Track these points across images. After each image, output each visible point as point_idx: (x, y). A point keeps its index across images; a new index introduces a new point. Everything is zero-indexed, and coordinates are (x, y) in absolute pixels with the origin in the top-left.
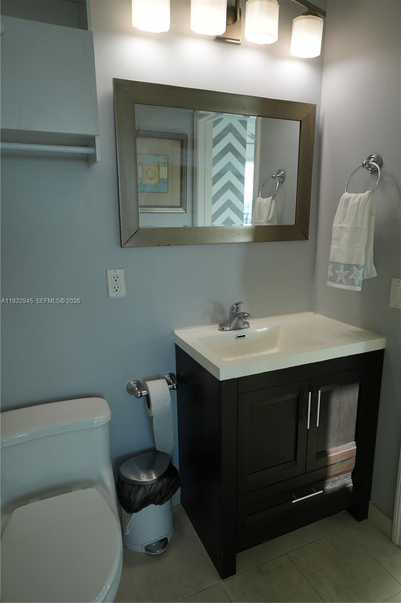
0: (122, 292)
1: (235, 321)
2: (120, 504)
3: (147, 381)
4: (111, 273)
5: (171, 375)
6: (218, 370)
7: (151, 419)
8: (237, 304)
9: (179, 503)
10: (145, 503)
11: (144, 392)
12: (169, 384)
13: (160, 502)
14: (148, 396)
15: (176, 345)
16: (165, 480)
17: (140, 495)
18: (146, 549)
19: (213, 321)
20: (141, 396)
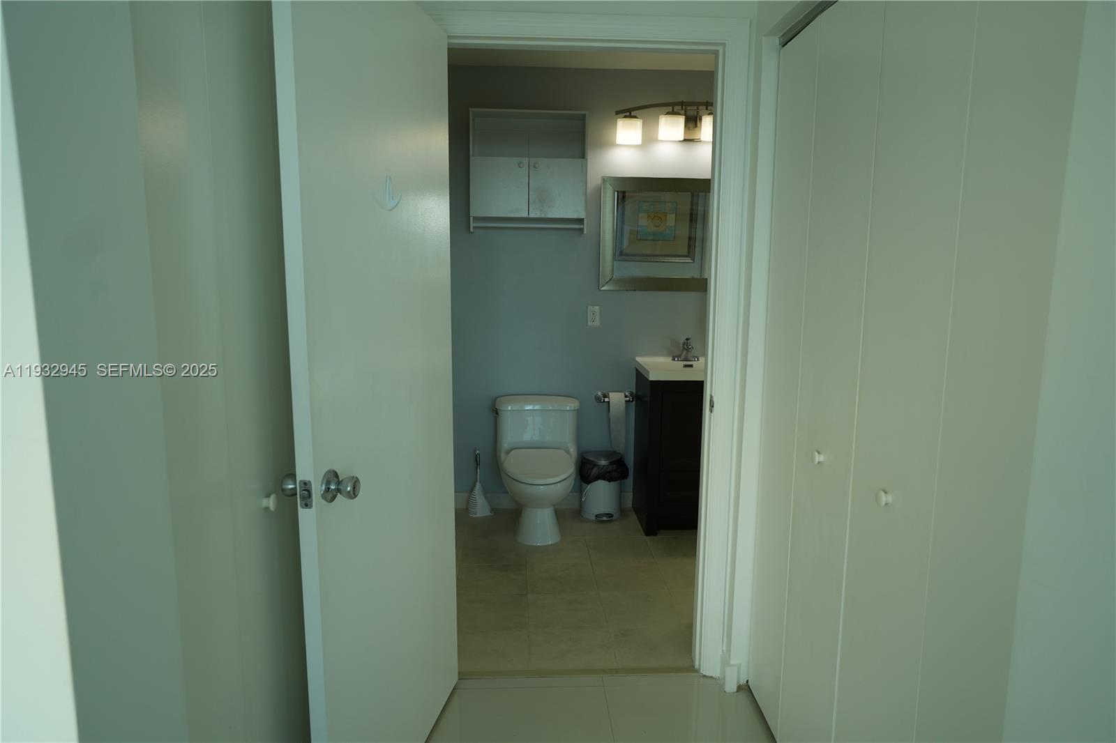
0: (597, 323)
1: (684, 354)
2: (579, 477)
3: (611, 392)
4: (590, 308)
5: (631, 394)
6: (648, 372)
7: (609, 419)
8: (687, 339)
9: (631, 506)
10: (597, 478)
11: (606, 400)
12: (626, 396)
13: (609, 480)
14: (609, 402)
15: (637, 370)
16: (615, 466)
17: (595, 471)
18: (596, 516)
19: (668, 355)
20: (604, 401)
